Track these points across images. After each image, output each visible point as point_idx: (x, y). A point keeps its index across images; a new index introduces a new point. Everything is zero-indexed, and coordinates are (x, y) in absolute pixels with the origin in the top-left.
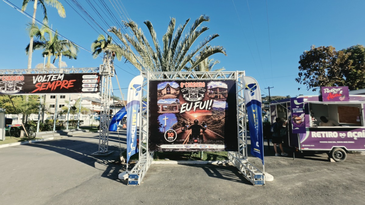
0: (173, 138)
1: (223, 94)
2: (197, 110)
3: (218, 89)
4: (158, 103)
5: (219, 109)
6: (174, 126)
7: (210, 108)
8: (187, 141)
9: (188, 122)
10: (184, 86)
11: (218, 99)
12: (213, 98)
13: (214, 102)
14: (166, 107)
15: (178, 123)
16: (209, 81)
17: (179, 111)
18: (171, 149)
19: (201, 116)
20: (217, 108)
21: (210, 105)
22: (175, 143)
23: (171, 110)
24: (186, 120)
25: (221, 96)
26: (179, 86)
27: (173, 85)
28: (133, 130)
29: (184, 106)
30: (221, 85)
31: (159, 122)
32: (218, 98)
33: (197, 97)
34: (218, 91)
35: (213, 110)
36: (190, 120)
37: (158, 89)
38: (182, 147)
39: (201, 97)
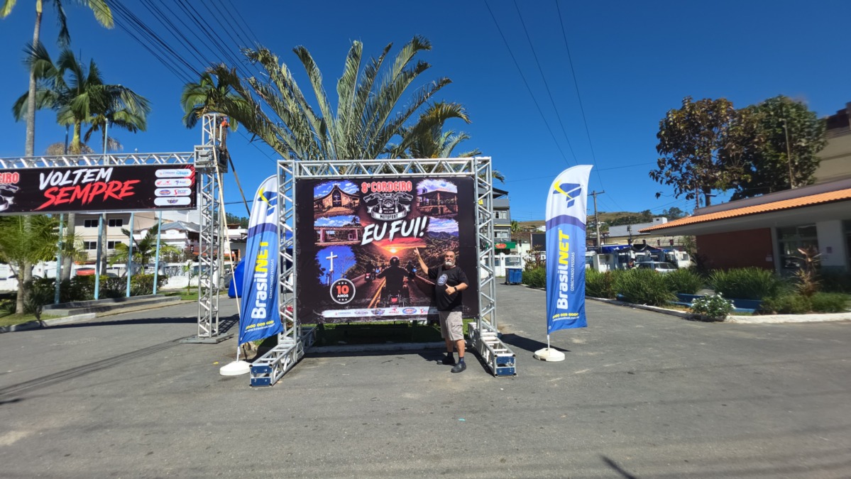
0: (347, 296)
1: (448, 205)
2: (395, 239)
3: (439, 194)
4: (315, 225)
5: (440, 236)
6: (348, 272)
7: (422, 234)
8: (376, 300)
9: (378, 263)
10: (369, 189)
11: (439, 215)
12: (429, 214)
13: (431, 221)
14: (333, 232)
15: (357, 265)
16: (421, 179)
17: (360, 241)
18: (344, 318)
19: (404, 249)
20: (437, 233)
21: (423, 226)
22: (352, 305)
23: (342, 239)
24: (374, 259)
25: (445, 209)
26: (358, 190)
27: (345, 187)
28: (261, 283)
29: (370, 230)
30: (444, 185)
31: (319, 263)
32: (438, 212)
33: (397, 211)
34: (439, 198)
35: (428, 236)
36: (383, 258)
37: (315, 196)
38: (367, 313)
39: (403, 212)
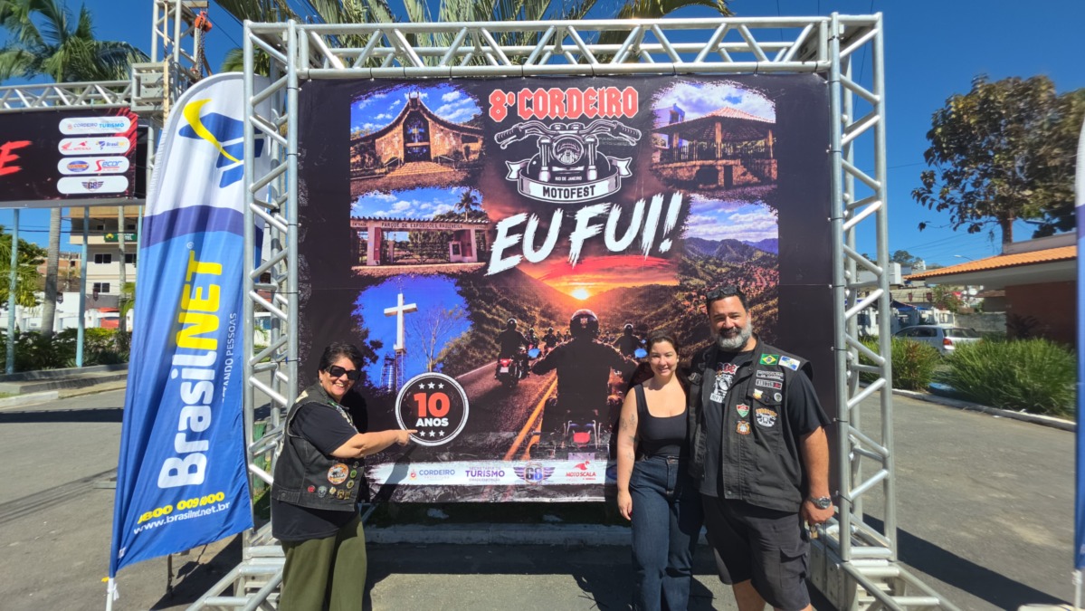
0: (445, 423)
1: (746, 160)
2: (590, 258)
3: (718, 126)
4: (352, 214)
5: (723, 252)
6: (448, 355)
7: (666, 246)
8: (529, 437)
9: (536, 329)
10: (512, 110)
11: (719, 188)
12: (689, 186)
13: (693, 207)
14: (403, 237)
15: (473, 335)
16: (666, 79)
17: (483, 264)
18: (436, 487)
19: (613, 290)
20: (713, 244)
21: (671, 221)
22: (459, 451)
23: (430, 256)
24: (525, 318)
25: (738, 171)
26: (478, 111)
27: (442, 104)
28: (194, 382)
29: (511, 231)
30: (736, 100)
31: (364, 327)
32: (715, 180)
33: (592, 175)
34: (719, 140)
35: (685, 253)
36: (549, 314)
37: (355, 131)
38: (500, 474)
39: (612, 179)
